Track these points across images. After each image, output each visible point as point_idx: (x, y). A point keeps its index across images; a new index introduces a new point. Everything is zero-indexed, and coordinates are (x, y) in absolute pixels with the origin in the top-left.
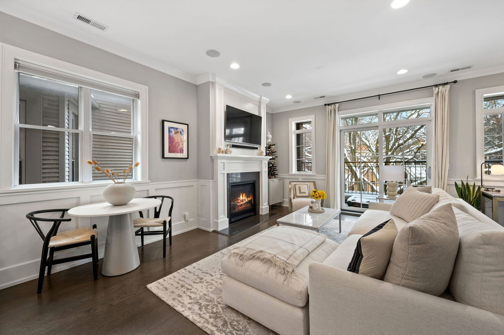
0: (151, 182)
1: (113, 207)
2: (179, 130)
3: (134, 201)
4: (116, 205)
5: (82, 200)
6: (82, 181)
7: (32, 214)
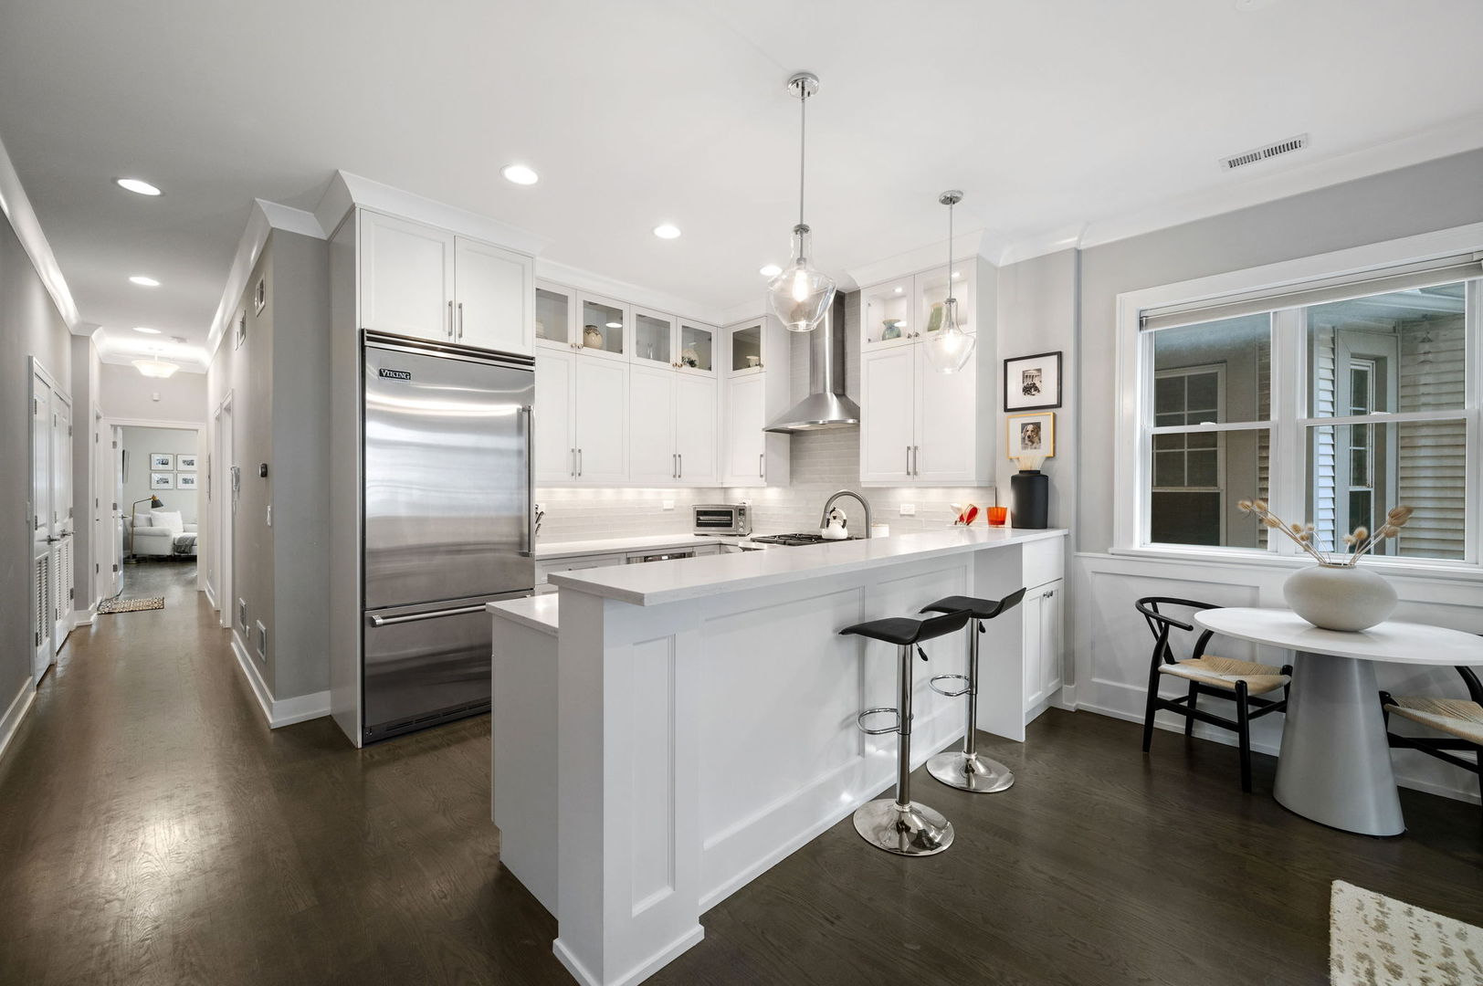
1: (1312, 629)
3: (1383, 627)
4: (1323, 627)
5: (1264, 595)
6: (1275, 549)
7: (1154, 601)
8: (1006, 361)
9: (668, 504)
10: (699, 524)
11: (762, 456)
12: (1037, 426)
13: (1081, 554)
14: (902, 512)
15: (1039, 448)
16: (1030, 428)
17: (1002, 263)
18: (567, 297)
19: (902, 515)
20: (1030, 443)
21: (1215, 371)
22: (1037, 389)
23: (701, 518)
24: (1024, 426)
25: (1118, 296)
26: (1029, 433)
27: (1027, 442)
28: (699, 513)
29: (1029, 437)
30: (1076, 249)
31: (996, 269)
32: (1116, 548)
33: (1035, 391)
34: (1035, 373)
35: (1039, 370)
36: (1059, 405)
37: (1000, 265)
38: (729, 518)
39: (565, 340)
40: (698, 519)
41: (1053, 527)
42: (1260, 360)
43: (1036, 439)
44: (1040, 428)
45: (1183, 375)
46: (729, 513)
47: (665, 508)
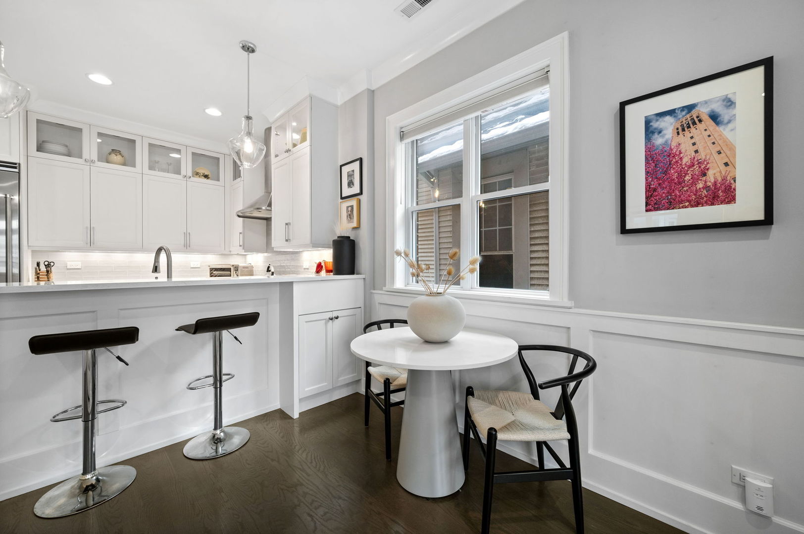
0: (575, 307)
2: (704, 111)
8: (341, 166)
9: (195, 264)
11: (240, 233)
12: (352, 208)
13: (374, 291)
15: (353, 222)
16: (350, 209)
17: (339, 102)
18: (82, 129)
20: (349, 219)
21: (510, 178)
23: (214, 272)
24: (348, 207)
25: (387, 118)
26: (349, 212)
28: (212, 270)
30: (368, 90)
31: (336, 107)
32: (387, 288)
33: (352, 184)
34: (352, 173)
35: (353, 171)
36: (361, 193)
37: (339, 104)
38: (229, 272)
39: (80, 157)
40: (212, 273)
41: (358, 274)
42: (530, 169)
43: (351, 216)
45: (495, 181)
46: (229, 270)
47: (191, 267)
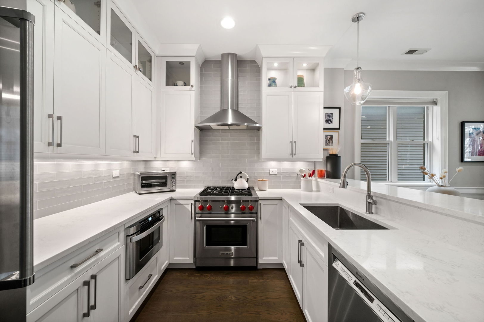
2: (482, 130)
9: (116, 173)
10: (143, 186)
11: (192, 141)
12: (332, 137)
14: (271, 173)
15: (332, 145)
16: (329, 137)
19: (270, 175)
20: (329, 143)
22: (331, 122)
23: (144, 182)
24: (326, 136)
26: (328, 139)
27: (327, 142)
28: (143, 178)
29: (328, 140)
30: (344, 69)
33: (330, 122)
34: (330, 115)
35: (332, 114)
36: (339, 129)
38: (164, 180)
40: (142, 183)
43: (331, 142)
44: (333, 137)
46: (165, 178)
